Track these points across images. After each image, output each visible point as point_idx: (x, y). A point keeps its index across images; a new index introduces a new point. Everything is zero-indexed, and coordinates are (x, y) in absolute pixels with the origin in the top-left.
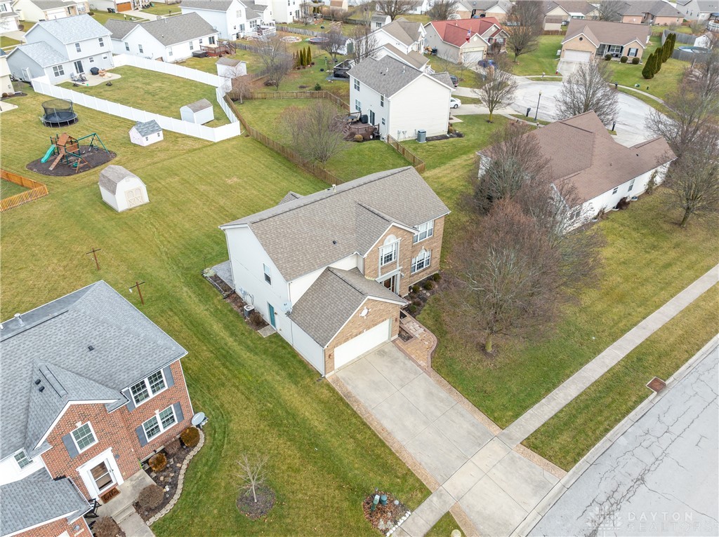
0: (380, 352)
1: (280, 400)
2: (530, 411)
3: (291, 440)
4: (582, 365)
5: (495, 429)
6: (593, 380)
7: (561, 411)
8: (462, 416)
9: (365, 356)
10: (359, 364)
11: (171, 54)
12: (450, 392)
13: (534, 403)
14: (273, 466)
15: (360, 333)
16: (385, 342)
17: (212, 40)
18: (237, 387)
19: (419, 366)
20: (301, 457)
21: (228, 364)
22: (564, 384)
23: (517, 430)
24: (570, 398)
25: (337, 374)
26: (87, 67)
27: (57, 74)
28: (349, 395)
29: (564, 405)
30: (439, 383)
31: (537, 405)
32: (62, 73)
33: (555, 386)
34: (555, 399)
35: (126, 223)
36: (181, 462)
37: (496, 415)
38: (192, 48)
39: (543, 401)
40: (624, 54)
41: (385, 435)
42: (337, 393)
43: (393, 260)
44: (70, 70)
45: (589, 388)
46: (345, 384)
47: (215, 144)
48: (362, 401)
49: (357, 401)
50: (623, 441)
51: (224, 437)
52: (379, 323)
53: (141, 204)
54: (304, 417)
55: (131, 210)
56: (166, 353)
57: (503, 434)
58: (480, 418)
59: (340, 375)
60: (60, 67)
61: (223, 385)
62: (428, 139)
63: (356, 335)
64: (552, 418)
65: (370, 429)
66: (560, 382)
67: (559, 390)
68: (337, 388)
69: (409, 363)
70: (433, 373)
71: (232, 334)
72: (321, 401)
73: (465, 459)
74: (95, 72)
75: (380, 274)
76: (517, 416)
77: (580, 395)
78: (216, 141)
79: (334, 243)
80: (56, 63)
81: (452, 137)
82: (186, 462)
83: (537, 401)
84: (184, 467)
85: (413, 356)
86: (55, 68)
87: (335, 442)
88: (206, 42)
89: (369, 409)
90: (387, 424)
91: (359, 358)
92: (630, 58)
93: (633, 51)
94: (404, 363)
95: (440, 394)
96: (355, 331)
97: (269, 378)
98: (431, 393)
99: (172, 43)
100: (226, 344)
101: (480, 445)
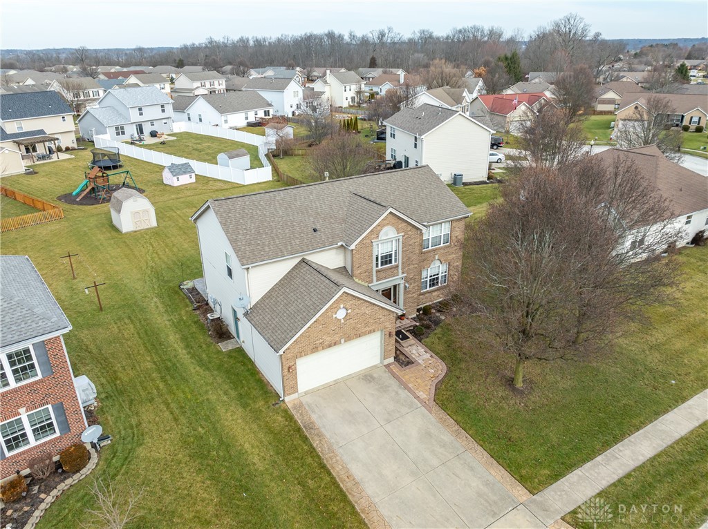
0: (367, 377)
1: (218, 425)
2: (578, 472)
3: (212, 478)
4: (657, 414)
5: (520, 493)
6: (677, 436)
7: (628, 476)
8: (472, 469)
9: (345, 380)
10: (335, 390)
11: (226, 121)
12: (457, 435)
13: (585, 461)
14: (173, 512)
15: (335, 344)
16: (375, 366)
17: (267, 113)
18: (168, 405)
19: (417, 397)
20: (220, 503)
21: (168, 377)
22: (632, 438)
23: (557, 497)
24: (642, 459)
25: (302, 399)
26: (147, 129)
27: (118, 134)
28: (311, 426)
29: (632, 467)
30: (442, 421)
31: (589, 464)
32: (123, 133)
33: (617, 440)
34: (617, 458)
35: (125, 242)
36: (47, 492)
37: (523, 472)
38: (247, 118)
39: (599, 459)
40: (686, 122)
41: (349, 485)
42: (295, 422)
43: (393, 263)
44: (131, 131)
45: (671, 446)
46: (310, 412)
47: (244, 186)
48: (328, 435)
49: (320, 435)
51: (123, 465)
52: (365, 334)
53: (148, 227)
54: (241, 450)
55: (135, 232)
56: (40, 324)
57: (534, 501)
58: (498, 475)
59: (305, 400)
60: (122, 128)
61: (151, 400)
62: (465, 184)
63: (330, 346)
64: (614, 485)
65: (329, 474)
66: (625, 434)
67: (623, 446)
68: (297, 416)
69: (404, 394)
70: (436, 408)
71: (187, 346)
72: (270, 431)
74: (153, 134)
75: (375, 278)
76: (557, 476)
78: (246, 184)
79: (315, 230)
80: (119, 123)
81: (492, 182)
82: (54, 492)
83: (589, 457)
84: (49, 499)
85: (410, 385)
86: (117, 129)
87: (275, 488)
88: (261, 114)
89: (335, 447)
90: (357, 471)
91: (336, 382)
92: (693, 127)
93: (695, 119)
94: (397, 393)
95: (442, 437)
96: (328, 339)
97: (213, 397)
98: (429, 434)
99: (228, 112)
100: (175, 356)
101: (496, 515)
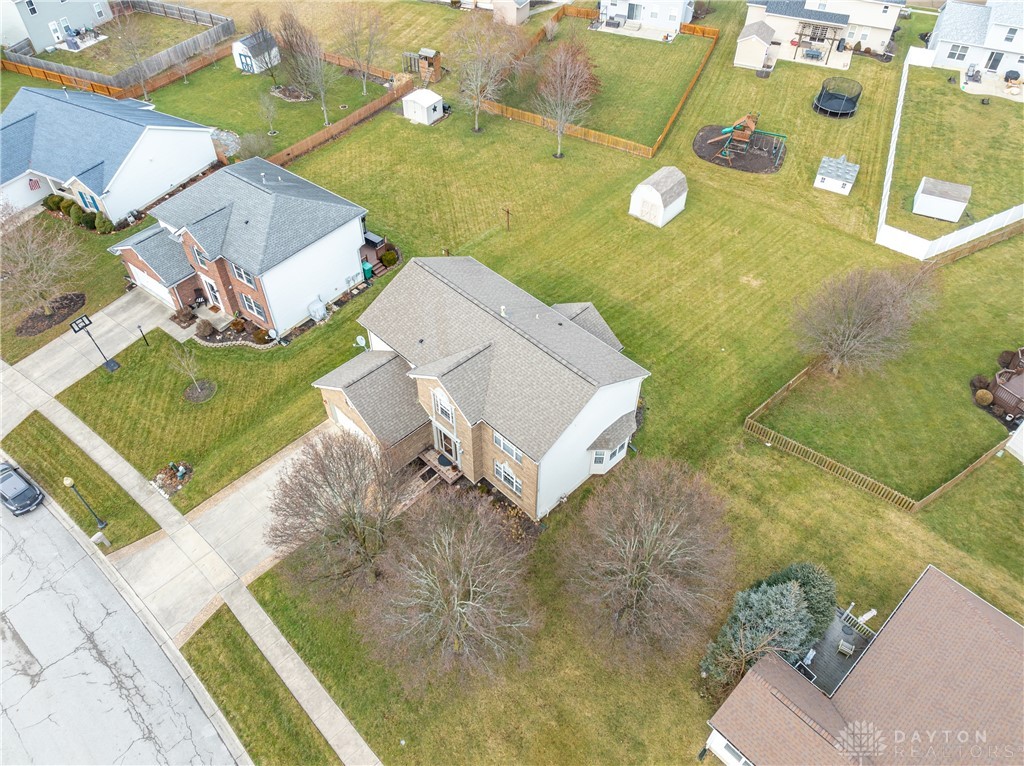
2: (269, 621)
4: (343, 707)
5: (249, 578)
6: (314, 717)
7: (263, 658)
13: (281, 627)
22: (308, 672)
23: (244, 602)
24: (283, 676)
26: (1007, 65)
27: (952, 55)
29: (275, 665)
31: (277, 631)
32: (961, 57)
33: (306, 658)
34: (284, 655)
37: (267, 580)
39: (283, 640)
44: (978, 59)
50: (209, 732)
58: (265, 564)
60: (965, 48)
64: (254, 644)
66: (314, 667)
67: (299, 662)
73: (215, 546)
76: (264, 604)
77: (287, 689)
79: (421, 341)
80: (963, 41)
83: (284, 632)
86: (955, 47)
101: (230, 561)
